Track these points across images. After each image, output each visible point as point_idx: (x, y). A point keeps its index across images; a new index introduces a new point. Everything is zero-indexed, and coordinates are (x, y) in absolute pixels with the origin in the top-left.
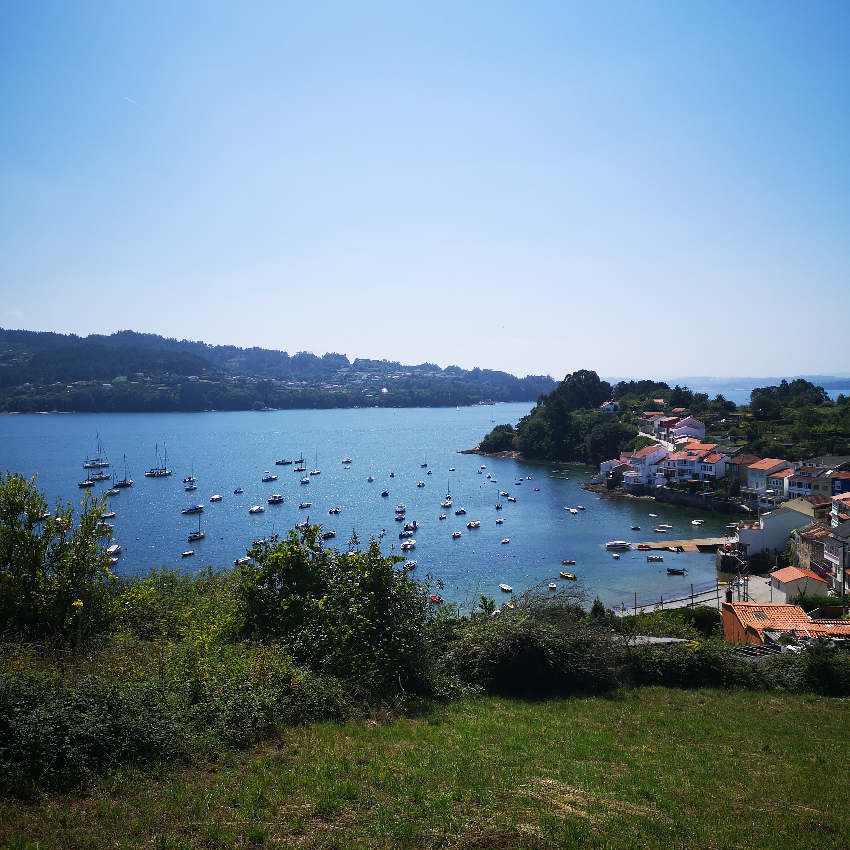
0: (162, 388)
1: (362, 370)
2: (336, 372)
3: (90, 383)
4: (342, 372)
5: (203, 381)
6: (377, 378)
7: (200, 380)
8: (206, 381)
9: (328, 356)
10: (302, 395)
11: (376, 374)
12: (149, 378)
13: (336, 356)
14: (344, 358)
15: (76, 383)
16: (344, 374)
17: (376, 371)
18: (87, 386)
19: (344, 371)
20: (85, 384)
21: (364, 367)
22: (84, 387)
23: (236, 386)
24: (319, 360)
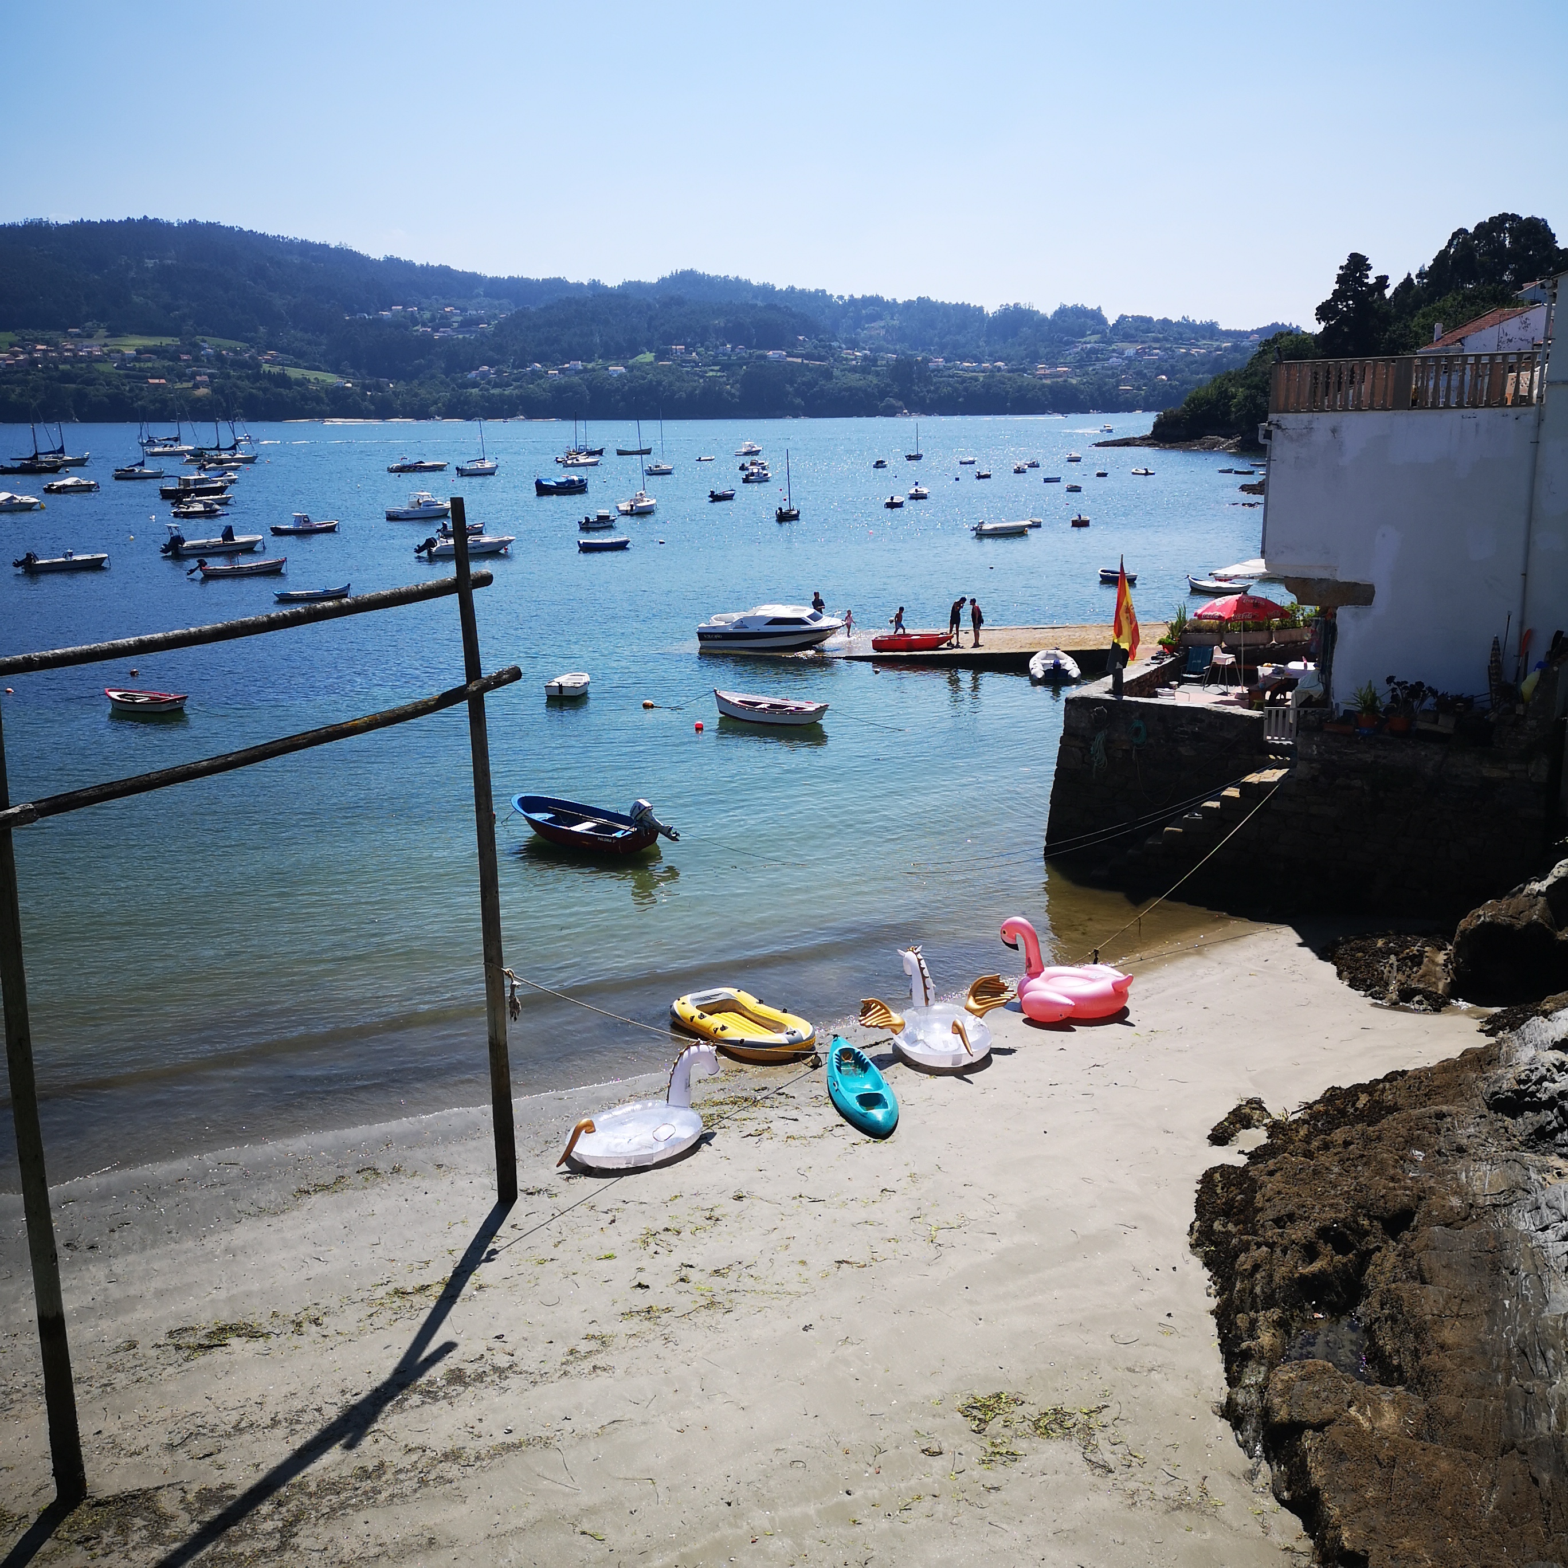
0: (714, 374)
1: (1128, 338)
2: (1073, 342)
3: (590, 366)
4: (1085, 343)
5: (795, 360)
6: (1157, 355)
7: (789, 359)
8: (799, 360)
9: (1062, 312)
10: (983, 387)
11: (1157, 345)
12: (694, 354)
13: (1079, 312)
14: (1096, 316)
15: (567, 365)
16: (1089, 346)
17: (1156, 340)
18: (585, 370)
19: (1091, 341)
20: (581, 368)
21: (1133, 332)
22: (578, 372)
23: (854, 370)
24: (1044, 319)
